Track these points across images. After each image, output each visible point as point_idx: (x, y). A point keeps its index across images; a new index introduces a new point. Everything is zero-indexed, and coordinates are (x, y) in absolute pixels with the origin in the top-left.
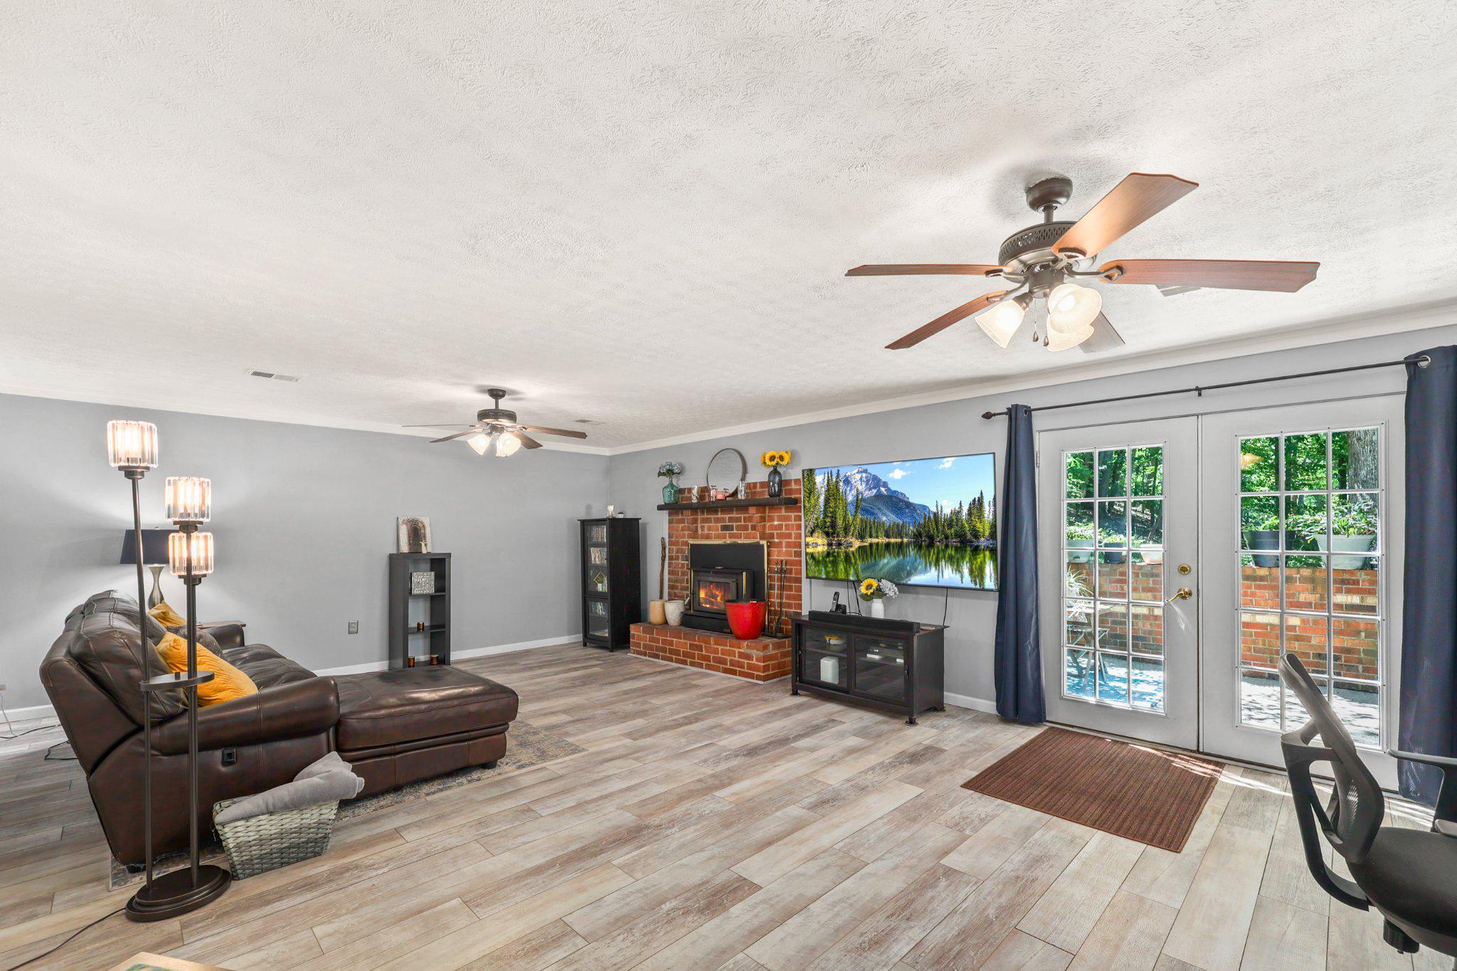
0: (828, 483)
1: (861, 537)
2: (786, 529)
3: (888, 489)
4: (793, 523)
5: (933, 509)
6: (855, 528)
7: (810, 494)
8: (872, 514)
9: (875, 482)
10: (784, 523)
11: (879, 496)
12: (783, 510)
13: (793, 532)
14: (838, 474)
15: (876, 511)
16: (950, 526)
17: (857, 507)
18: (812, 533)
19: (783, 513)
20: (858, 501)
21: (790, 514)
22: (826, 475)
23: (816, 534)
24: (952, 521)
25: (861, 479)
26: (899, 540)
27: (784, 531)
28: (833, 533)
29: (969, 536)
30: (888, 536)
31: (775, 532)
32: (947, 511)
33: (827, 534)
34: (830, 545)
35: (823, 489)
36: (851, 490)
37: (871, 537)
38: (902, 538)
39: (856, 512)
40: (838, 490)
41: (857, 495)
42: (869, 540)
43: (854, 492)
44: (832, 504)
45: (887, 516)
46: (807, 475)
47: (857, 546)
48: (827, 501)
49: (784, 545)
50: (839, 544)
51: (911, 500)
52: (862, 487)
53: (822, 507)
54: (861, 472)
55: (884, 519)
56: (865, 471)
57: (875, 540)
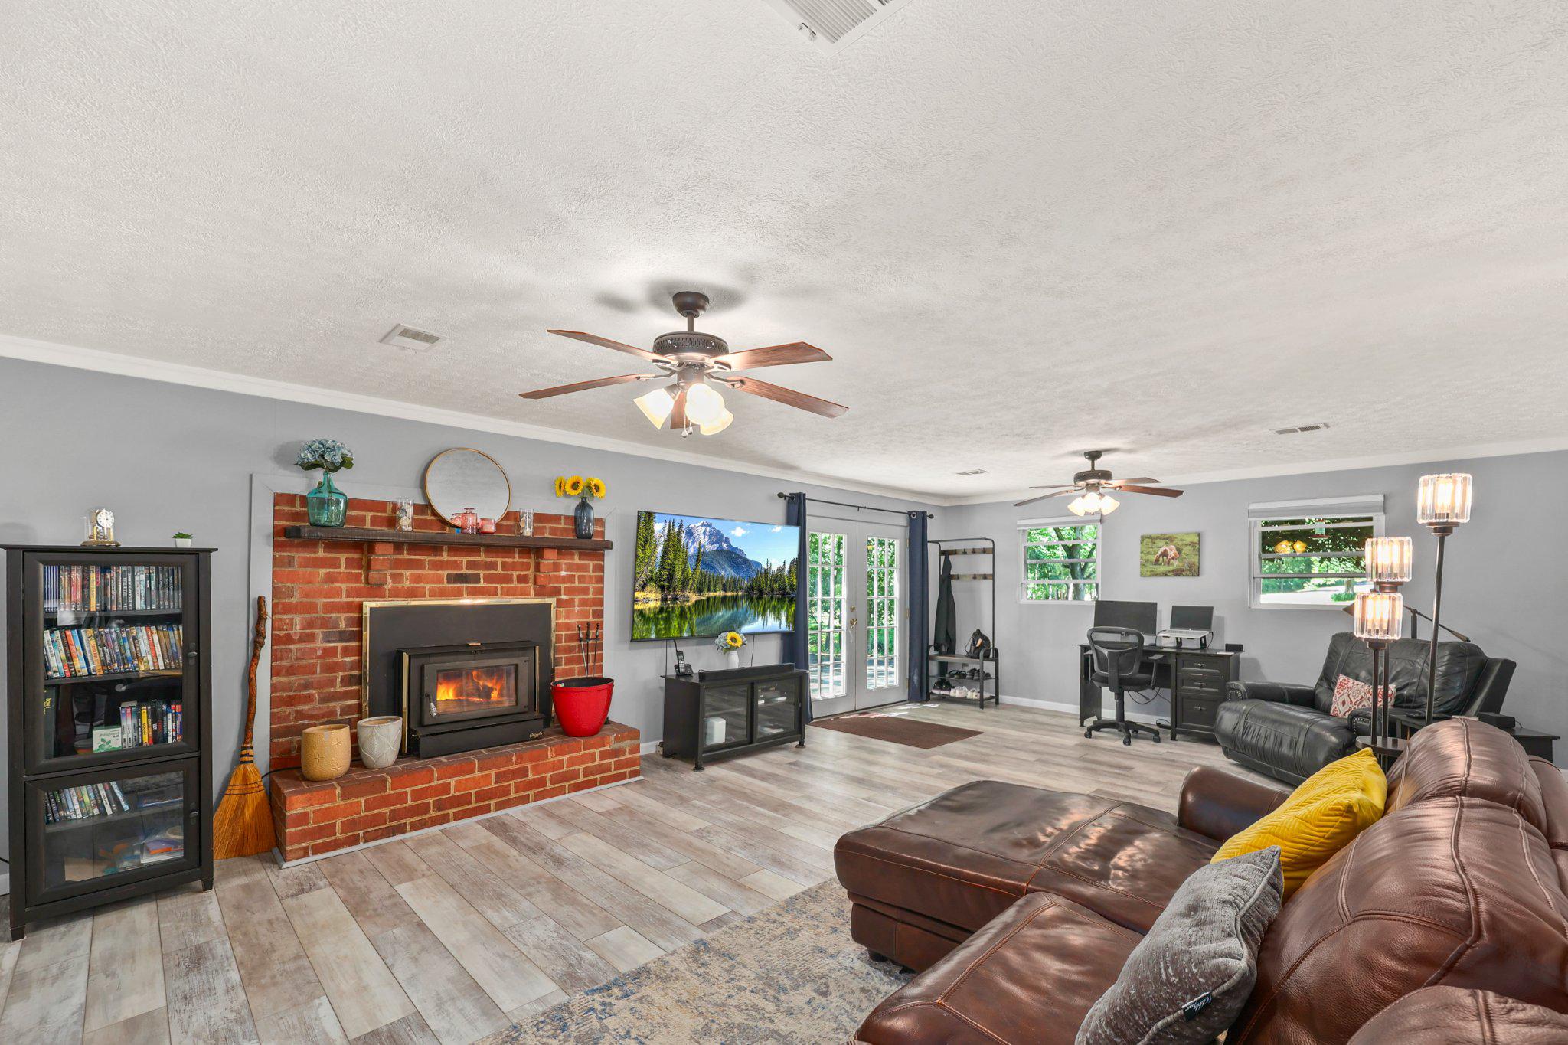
0: (669, 532)
1: (700, 591)
2: (580, 582)
3: (729, 545)
4: (591, 574)
5: (765, 566)
6: (694, 581)
7: (646, 542)
8: (713, 568)
9: (718, 537)
10: (577, 574)
11: (720, 551)
12: (576, 557)
13: (590, 586)
14: (681, 526)
15: (716, 565)
16: (776, 581)
17: (698, 561)
18: (643, 587)
19: (576, 560)
20: (700, 555)
21: (587, 562)
22: (668, 524)
23: (648, 588)
24: (777, 576)
25: (704, 532)
26: (735, 593)
27: (576, 584)
28: (669, 587)
29: (788, 589)
30: (725, 590)
31: (563, 586)
32: (774, 568)
33: (662, 588)
34: (664, 600)
35: (662, 539)
36: (693, 543)
37: (709, 590)
38: (737, 591)
39: (696, 566)
40: (680, 542)
41: (699, 549)
42: (707, 594)
43: (696, 545)
44: (671, 556)
45: (726, 571)
46: (645, 521)
47: (694, 601)
48: (665, 552)
49: (577, 603)
50: (675, 599)
51: (748, 557)
52: (704, 541)
53: (659, 558)
54: (706, 526)
55: (723, 573)
56: (710, 525)
57: (712, 594)
